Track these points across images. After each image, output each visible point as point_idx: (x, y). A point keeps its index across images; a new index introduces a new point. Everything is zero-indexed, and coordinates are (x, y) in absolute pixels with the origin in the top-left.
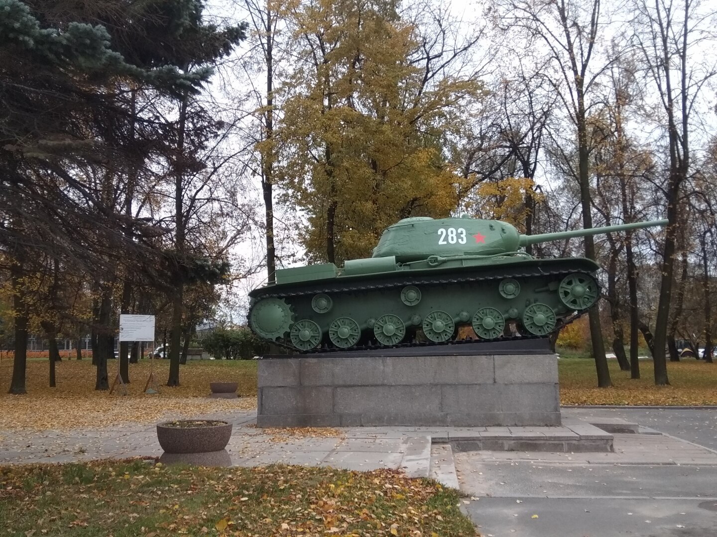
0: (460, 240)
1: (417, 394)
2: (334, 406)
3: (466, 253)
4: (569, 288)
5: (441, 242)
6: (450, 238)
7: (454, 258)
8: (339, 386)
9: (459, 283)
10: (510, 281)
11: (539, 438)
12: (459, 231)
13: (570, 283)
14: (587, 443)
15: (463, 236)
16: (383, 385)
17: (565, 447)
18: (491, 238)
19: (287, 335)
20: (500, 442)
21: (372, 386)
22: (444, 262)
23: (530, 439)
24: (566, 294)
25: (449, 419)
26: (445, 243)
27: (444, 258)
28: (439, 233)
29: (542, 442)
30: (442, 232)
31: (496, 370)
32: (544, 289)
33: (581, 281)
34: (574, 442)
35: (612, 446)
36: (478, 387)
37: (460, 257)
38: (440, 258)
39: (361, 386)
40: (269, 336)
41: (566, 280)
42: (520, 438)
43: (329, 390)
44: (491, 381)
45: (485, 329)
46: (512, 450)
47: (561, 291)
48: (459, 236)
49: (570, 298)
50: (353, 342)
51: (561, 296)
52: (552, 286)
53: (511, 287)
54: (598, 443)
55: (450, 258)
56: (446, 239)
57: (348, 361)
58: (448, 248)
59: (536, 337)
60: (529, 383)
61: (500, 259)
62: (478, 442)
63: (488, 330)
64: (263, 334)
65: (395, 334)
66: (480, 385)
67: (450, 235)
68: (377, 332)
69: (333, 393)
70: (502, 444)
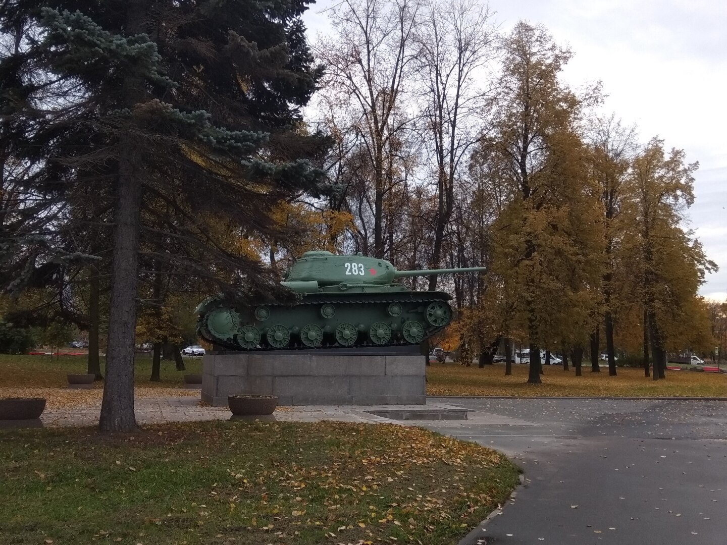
0: (360, 273)
1: (333, 382)
2: (272, 391)
3: (365, 282)
4: (432, 312)
5: (347, 273)
6: (353, 271)
7: (357, 285)
8: (277, 376)
9: (363, 304)
10: (396, 304)
11: (425, 411)
12: (360, 265)
13: (433, 308)
14: (452, 414)
15: (362, 269)
16: (309, 376)
17: (440, 416)
18: (380, 272)
19: (235, 336)
20: (400, 413)
21: (302, 376)
22: (351, 288)
23: (419, 411)
24: (431, 315)
25: (354, 400)
26: (350, 274)
27: (351, 285)
28: (346, 266)
29: (426, 413)
30: (348, 266)
31: (387, 367)
32: (414, 311)
33: (440, 307)
34: (445, 413)
35: (466, 416)
36: (374, 378)
37: (361, 285)
38: (348, 285)
39: (293, 376)
40: (221, 337)
41: (431, 306)
42: (413, 411)
43: (270, 379)
44: (383, 374)
45: (378, 338)
46: (408, 419)
47: (428, 313)
48: (359, 268)
49: (433, 318)
50: (285, 343)
51: (428, 317)
52: (420, 309)
53: (396, 309)
54: (459, 414)
55: (356, 285)
56: (351, 271)
57: (285, 357)
58: (352, 278)
59: (412, 344)
60: (407, 376)
61: (387, 289)
62: (386, 414)
63: (380, 338)
64: (217, 335)
65: (316, 339)
66: (376, 376)
67: (354, 269)
68: (303, 336)
69: (273, 381)
70: (402, 415)
